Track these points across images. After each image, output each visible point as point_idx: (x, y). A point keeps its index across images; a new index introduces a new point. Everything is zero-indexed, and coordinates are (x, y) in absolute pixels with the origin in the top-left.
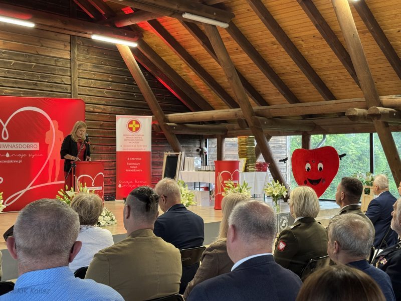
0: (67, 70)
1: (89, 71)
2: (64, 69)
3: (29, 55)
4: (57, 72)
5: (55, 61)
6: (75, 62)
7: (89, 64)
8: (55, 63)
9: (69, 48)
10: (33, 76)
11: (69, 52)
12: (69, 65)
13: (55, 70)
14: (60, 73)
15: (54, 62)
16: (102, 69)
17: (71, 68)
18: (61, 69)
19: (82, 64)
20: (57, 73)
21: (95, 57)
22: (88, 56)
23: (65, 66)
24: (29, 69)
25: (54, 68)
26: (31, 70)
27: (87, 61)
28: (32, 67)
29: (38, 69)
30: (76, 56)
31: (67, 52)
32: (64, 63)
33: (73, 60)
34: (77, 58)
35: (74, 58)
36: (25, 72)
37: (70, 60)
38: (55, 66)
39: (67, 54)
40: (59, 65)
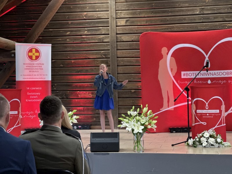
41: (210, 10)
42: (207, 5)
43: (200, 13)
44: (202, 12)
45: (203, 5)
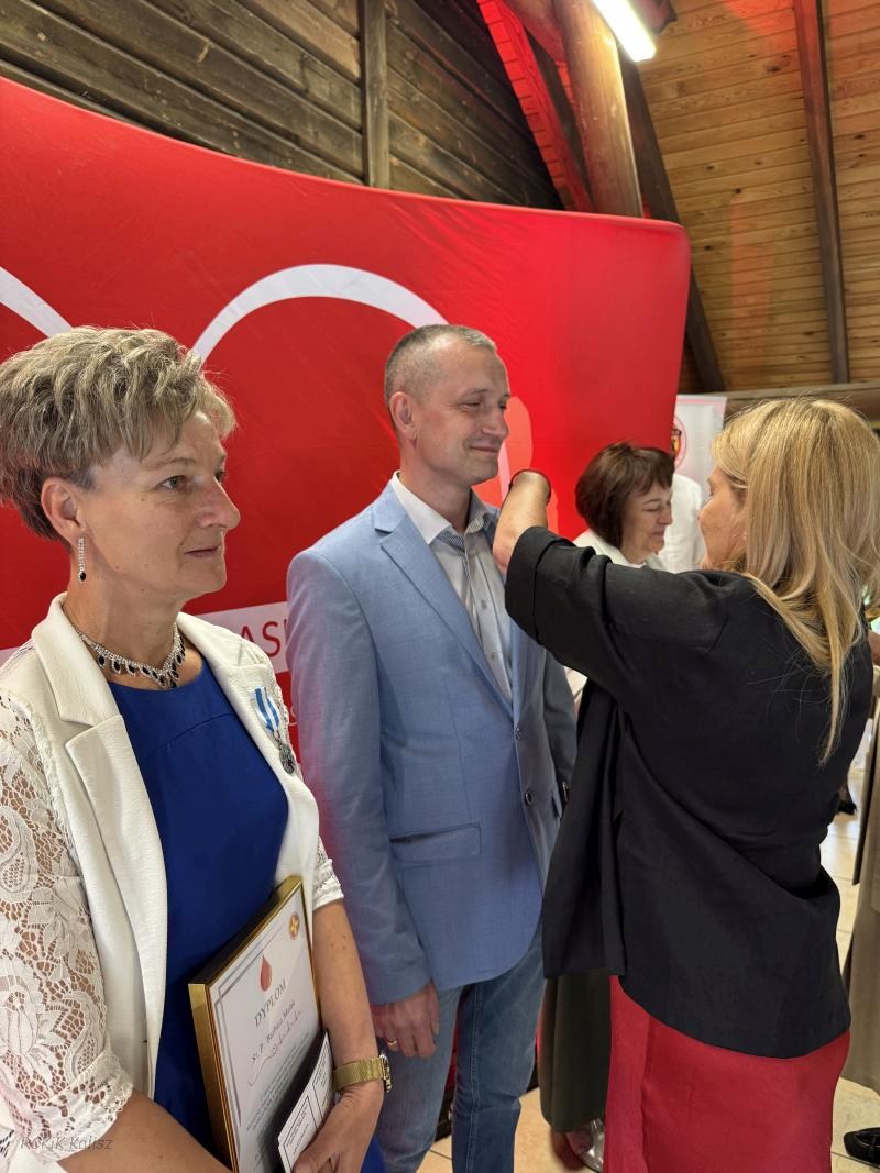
0: (348, 136)
1: (424, 171)
2: (338, 130)
4: (311, 131)
5: (303, 63)
6: (380, 106)
7: (423, 139)
8: (303, 79)
9: (353, 20)
10: (205, 120)
11: (354, 41)
12: (353, 112)
13: (303, 117)
14: (325, 144)
15: (297, 69)
16: (457, 172)
17: (362, 130)
18: (326, 123)
19: (402, 128)
20: (311, 140)
21: (439, 108)
22: (418, 96)
23: (341, 110)
24: (180, 68)
25: (297, 105)
26: (191, 75)
27: (414, 120)
28: (195, 57)
29: (225, 84)
30: (383, 72)
31: (348, 36)
32: (336, 91)
33: (371, 87)
34: (384, 85)
35: (375, 79)
36: (159, 75)
37: (361, 83)
38: (304, 93)
39: (347, 46)
40: (318, 95)
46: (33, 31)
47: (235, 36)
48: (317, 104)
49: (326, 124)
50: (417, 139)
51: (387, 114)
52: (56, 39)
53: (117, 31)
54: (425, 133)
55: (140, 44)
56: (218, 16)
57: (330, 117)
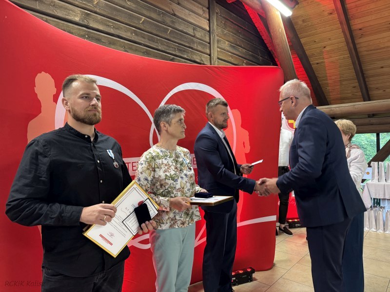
0: (206, 45)
1: (227, 51)
2: (202, 44)
3: (163, 13)
4: (196, 45)
5: (194, 29)
6: (214, 36)
8: (194, 33)
9: (207, 16)
10: (169, 47)
11: (208, 21)
12: (207, 39)
13: (194, 42)
14: (199, 48)
15: (192, 31)
16: (237, 50)
17: (209, 43)
19: (221, 41)
20: (196, 48)
21: (232, 34)
22: (226, 32)
23: (204, 39)
24: (164, 36)
25: (192, 40)
26: (166, 37)
27: (224, 38)
28: (167, 33)
29: (175, 38)
30: (215, 28)
31: (206, 20)
32: (203, 35)
33: (212, 32)
34: (216, 31)
35: (213, 30)
36: (159, 38)
37: (209, 31)
38: (194, 36)
39: (206, 23)
40: (198, 36)
41: (102, 23)
42: (95, 9)
43: (81, 22)
44: (85, 23)
45: (87, 7)
46: (132, 33)
47: (177, 26)
48: (198, 38)
49: (200, 43)
50: (225, 43)
51: (217, 38)
52: (136, 34)
53: (149, 30)
54: (227, 41)
55: (154, 32)
56: (173, 22)
57: (201, 41)
